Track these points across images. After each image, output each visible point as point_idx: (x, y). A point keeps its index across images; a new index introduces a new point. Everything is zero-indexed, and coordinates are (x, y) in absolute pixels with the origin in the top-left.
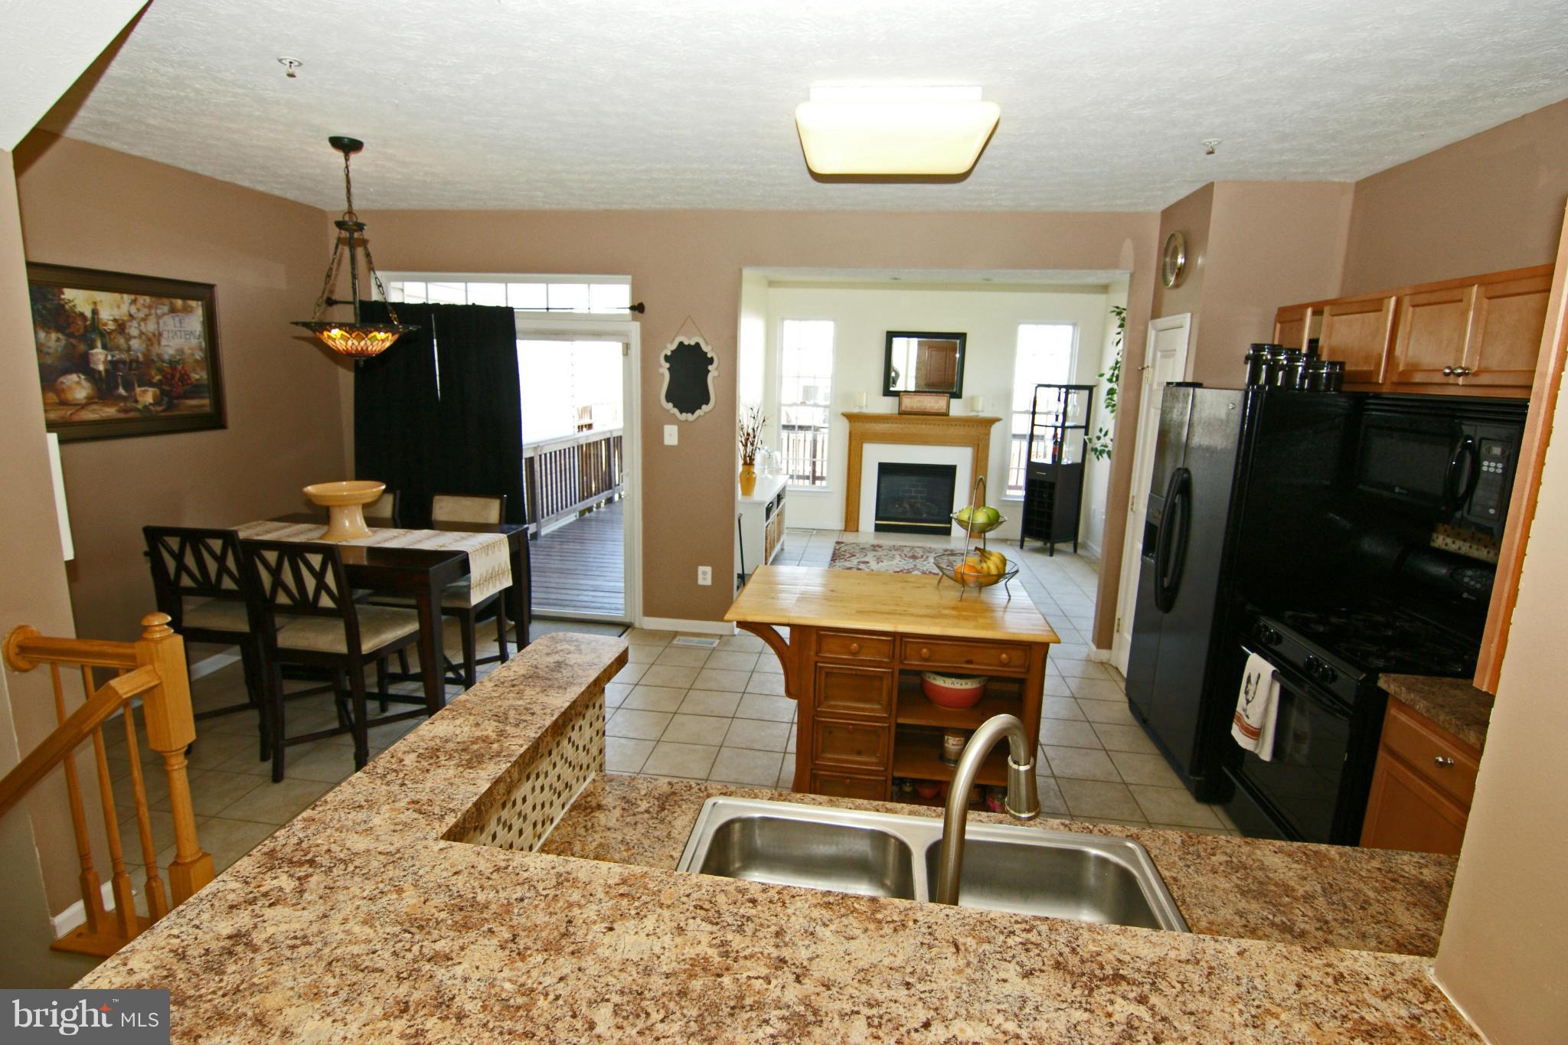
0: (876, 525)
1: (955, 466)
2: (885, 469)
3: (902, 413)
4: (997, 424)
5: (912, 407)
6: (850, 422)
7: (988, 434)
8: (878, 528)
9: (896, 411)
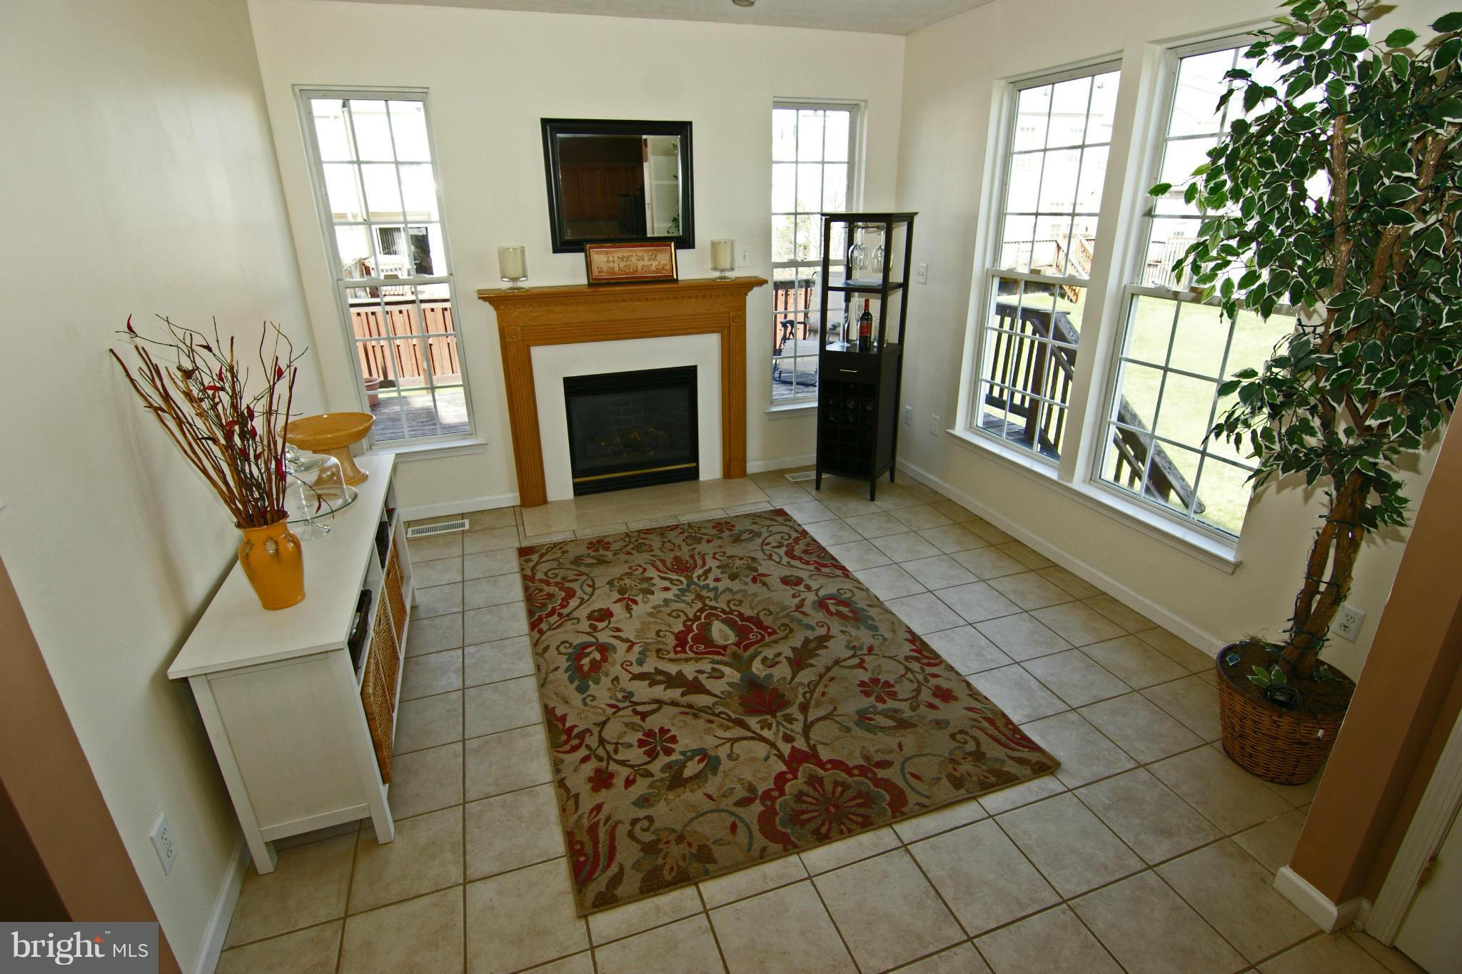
0: (575, 485)
1: (695, 367)
2: (576, 388)
3: (595, 283)
4: (756, 289)
5: (612, 271)
6: (497, 309)
7: (743, 307)
8: (579, 490)
9: (583, 280)
